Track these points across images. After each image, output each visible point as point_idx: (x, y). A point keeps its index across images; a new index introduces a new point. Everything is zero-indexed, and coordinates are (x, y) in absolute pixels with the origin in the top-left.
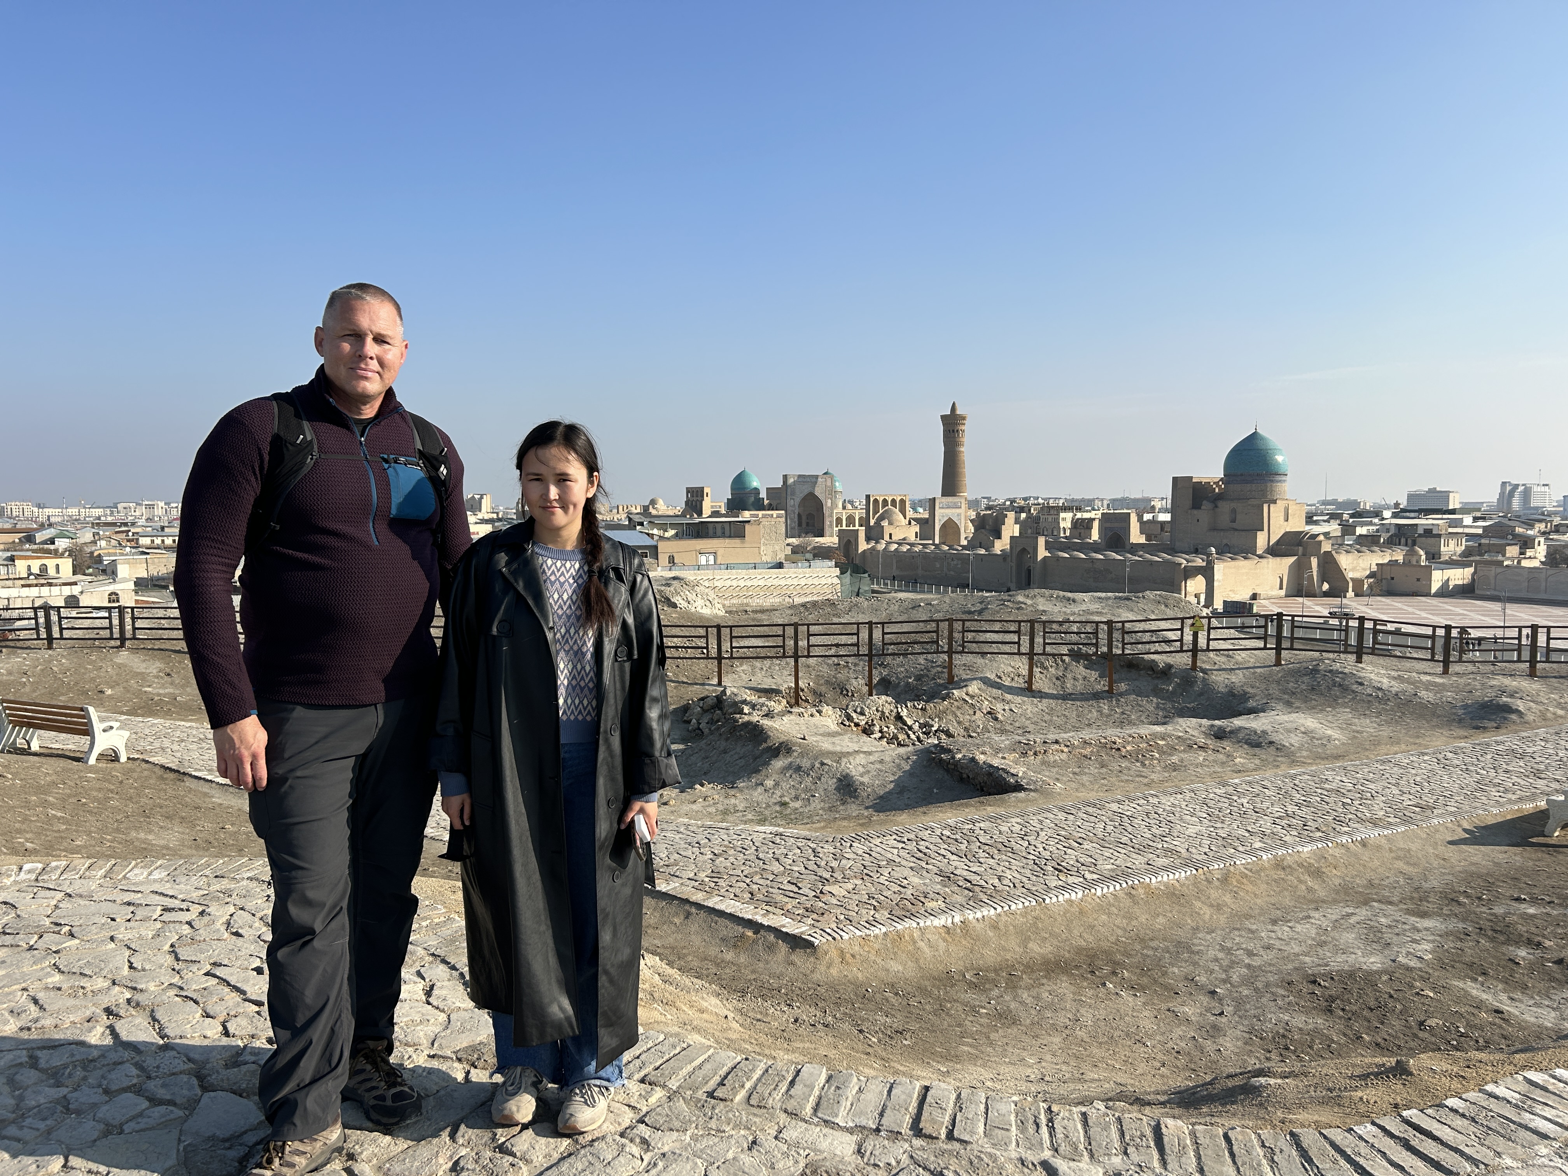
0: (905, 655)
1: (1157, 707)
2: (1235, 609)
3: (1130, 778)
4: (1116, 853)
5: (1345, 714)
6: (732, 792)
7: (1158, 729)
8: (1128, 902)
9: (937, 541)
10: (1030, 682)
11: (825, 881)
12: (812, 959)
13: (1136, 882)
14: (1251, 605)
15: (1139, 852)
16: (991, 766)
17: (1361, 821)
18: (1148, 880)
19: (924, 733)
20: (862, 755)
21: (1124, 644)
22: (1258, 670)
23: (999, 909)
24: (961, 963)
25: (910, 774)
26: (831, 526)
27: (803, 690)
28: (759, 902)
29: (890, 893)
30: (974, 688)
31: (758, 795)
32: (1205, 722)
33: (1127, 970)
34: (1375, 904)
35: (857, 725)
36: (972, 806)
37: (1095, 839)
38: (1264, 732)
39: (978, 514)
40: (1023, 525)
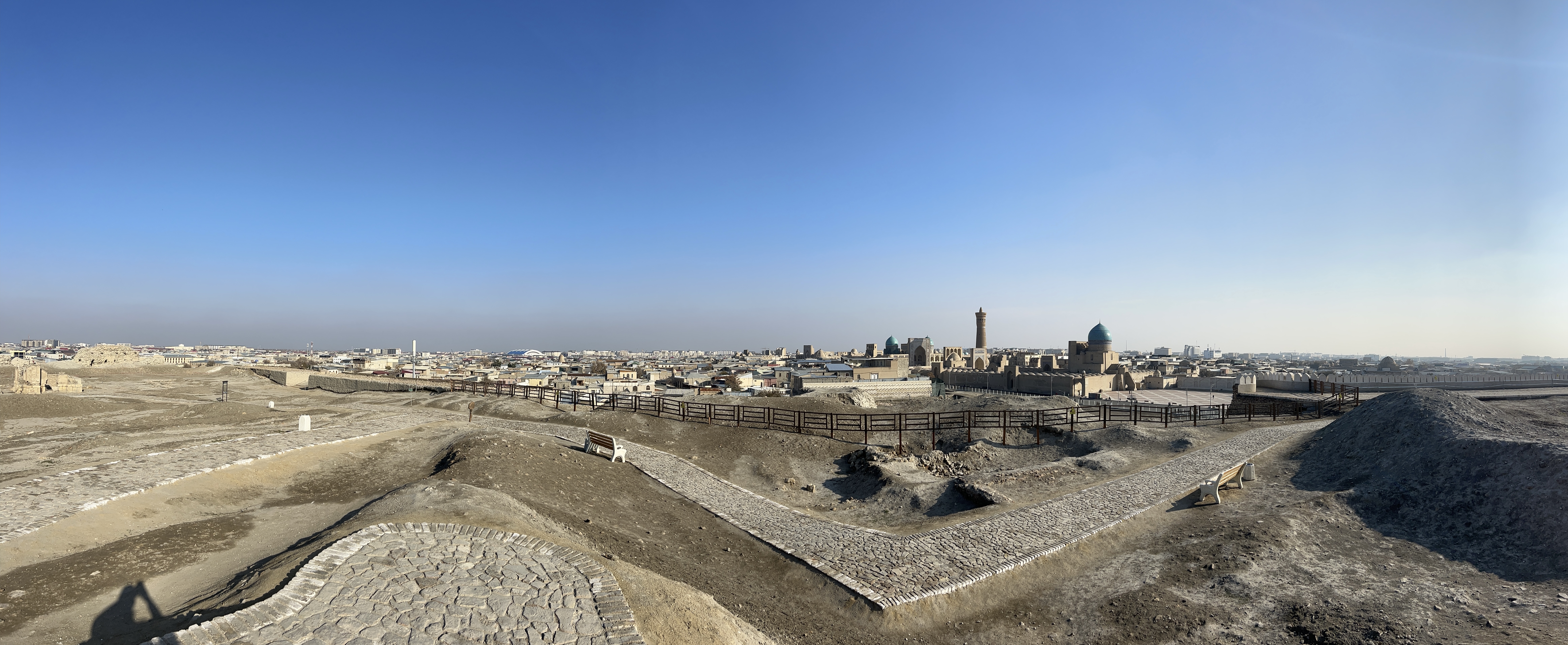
0: (950, 428)
1: (1057, 450)
2: (1094, 396)
3: (1042, 491)
4: (1031, 539)
5: (1130, 449)
6: (863, 504)
7: (1055, 463)
8: (1035, 568)
9: (974, 368)
10: (1004, 440)
11: (893, 565)
12: (881, 618)
13: (1039, 556)
14: (1099, 395)
15: (1042, 537)
16: (980, 490)
17: (1134, 506)
18: (1044, 554)
19: (956, 469)
20: (924, 485)
21: (1043, 421)
22: (1097, 431)
23: (974, 580)
24: (954, 617)
25: (945, 495)
26: (929, 361)
27: (903, 446)
28: (860, 579)
29: (923, 573)
30: (979, 444)
31: (875, 506)
32: (1074, 458)
33: (1032, 612)
34: (1138, 550)
35: (925, 466)
36: (969, 514)
37: (1023, 531)
38: (1098, 462)
39: (991, 356)
40: (1010, 360)
